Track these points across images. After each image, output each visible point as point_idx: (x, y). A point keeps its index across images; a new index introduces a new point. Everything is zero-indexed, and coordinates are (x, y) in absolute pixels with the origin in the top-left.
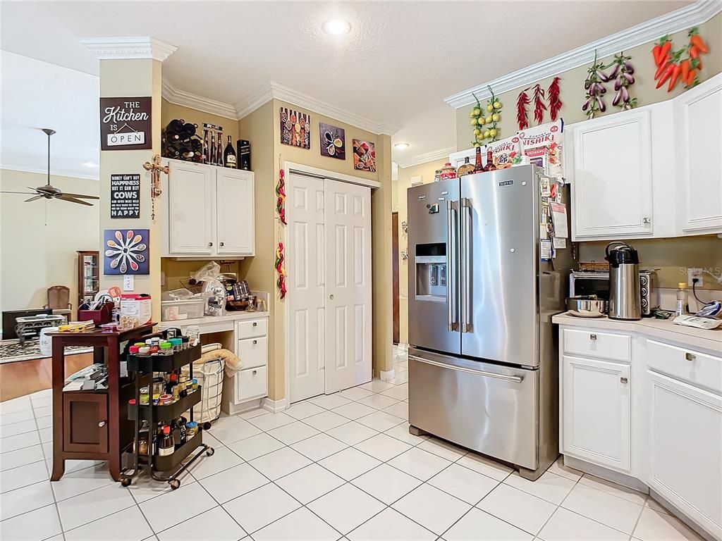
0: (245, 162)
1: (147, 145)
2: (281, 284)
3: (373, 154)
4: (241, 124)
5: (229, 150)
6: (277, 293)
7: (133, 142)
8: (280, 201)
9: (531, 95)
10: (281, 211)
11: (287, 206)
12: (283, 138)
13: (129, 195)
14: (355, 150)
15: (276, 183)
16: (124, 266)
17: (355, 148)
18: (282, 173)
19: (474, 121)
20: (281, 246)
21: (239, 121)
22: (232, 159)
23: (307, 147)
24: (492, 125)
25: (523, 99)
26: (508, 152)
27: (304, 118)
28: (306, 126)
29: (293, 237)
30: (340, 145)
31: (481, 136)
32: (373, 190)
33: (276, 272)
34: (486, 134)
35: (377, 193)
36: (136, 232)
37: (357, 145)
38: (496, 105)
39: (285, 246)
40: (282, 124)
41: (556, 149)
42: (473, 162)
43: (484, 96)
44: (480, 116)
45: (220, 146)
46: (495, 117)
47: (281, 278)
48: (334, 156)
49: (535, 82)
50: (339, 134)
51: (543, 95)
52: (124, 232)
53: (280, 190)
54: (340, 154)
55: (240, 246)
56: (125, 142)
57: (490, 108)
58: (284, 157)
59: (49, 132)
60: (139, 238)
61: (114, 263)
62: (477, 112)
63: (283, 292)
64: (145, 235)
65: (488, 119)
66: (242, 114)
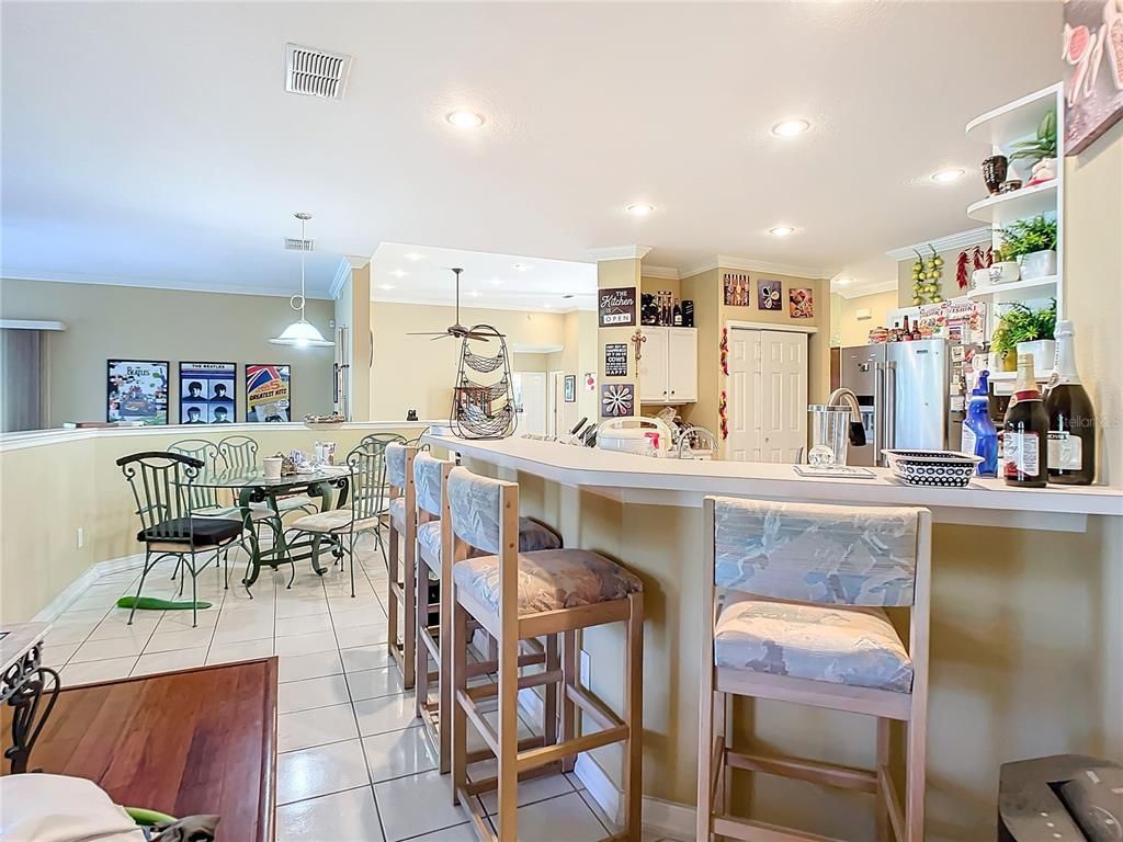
0: (688, 321)
1: (633, 323)
2: (723, 427)
3: (810, 300)
4: (682, 283)
5: (676, 308)
6: (721, 435)
7: (622, 321)
8: (723, 356)
9: (971, 256)
10: (724, 364)
11: (728, 360)
12: (726, 301)
13: (619, 359)
14: (792, 299)
15: (720, 340)
16: (616, 411)
17: (791, 298)
18: (725, 331)
19: (915, 276)
20: (724, 394)
21: (681, 280)
22: (678, 318)
23: (747, 304)
24: (933, 281)
25: (964, 259)
26: (937, 317)
27: (744, 279)
28: (746, 286)
29: (734, 385)
30: (777, 298)
31: (921, 290)
32: (810, 335)
33: (720, 416)
34: (927, 289)
35: (813, 338)
36: (625, 386)
37: (794, 294)
38: (937, 262)
39: (727, 394)
40: (726, 288)
41: (978, 317)
42: (901, 326)
43: (927, 253)
44: (920, 271)
45: (669, 308)
46: (936, 274)
47: (724, 423)
48: (772, 309)
49: (976, 243)
50: (776, 287)
51: (982, 256)
52: (616, 386)
53: (723, 347)
54: (777, 306)
55: (686, 393)
56: (617, 321)
57: (931, 265)
58: (728, 317)
59: (457, 271)
60: (627, 390)
61: (609, 409)
62: (918, 268)
63: (725, 434)
64: (631, 387)
65: (929, 275)
66: (686, 275)
